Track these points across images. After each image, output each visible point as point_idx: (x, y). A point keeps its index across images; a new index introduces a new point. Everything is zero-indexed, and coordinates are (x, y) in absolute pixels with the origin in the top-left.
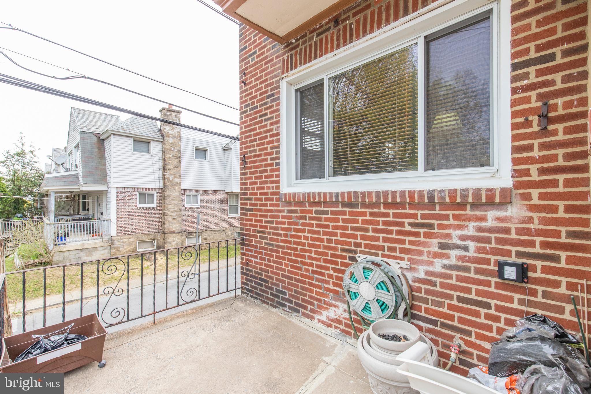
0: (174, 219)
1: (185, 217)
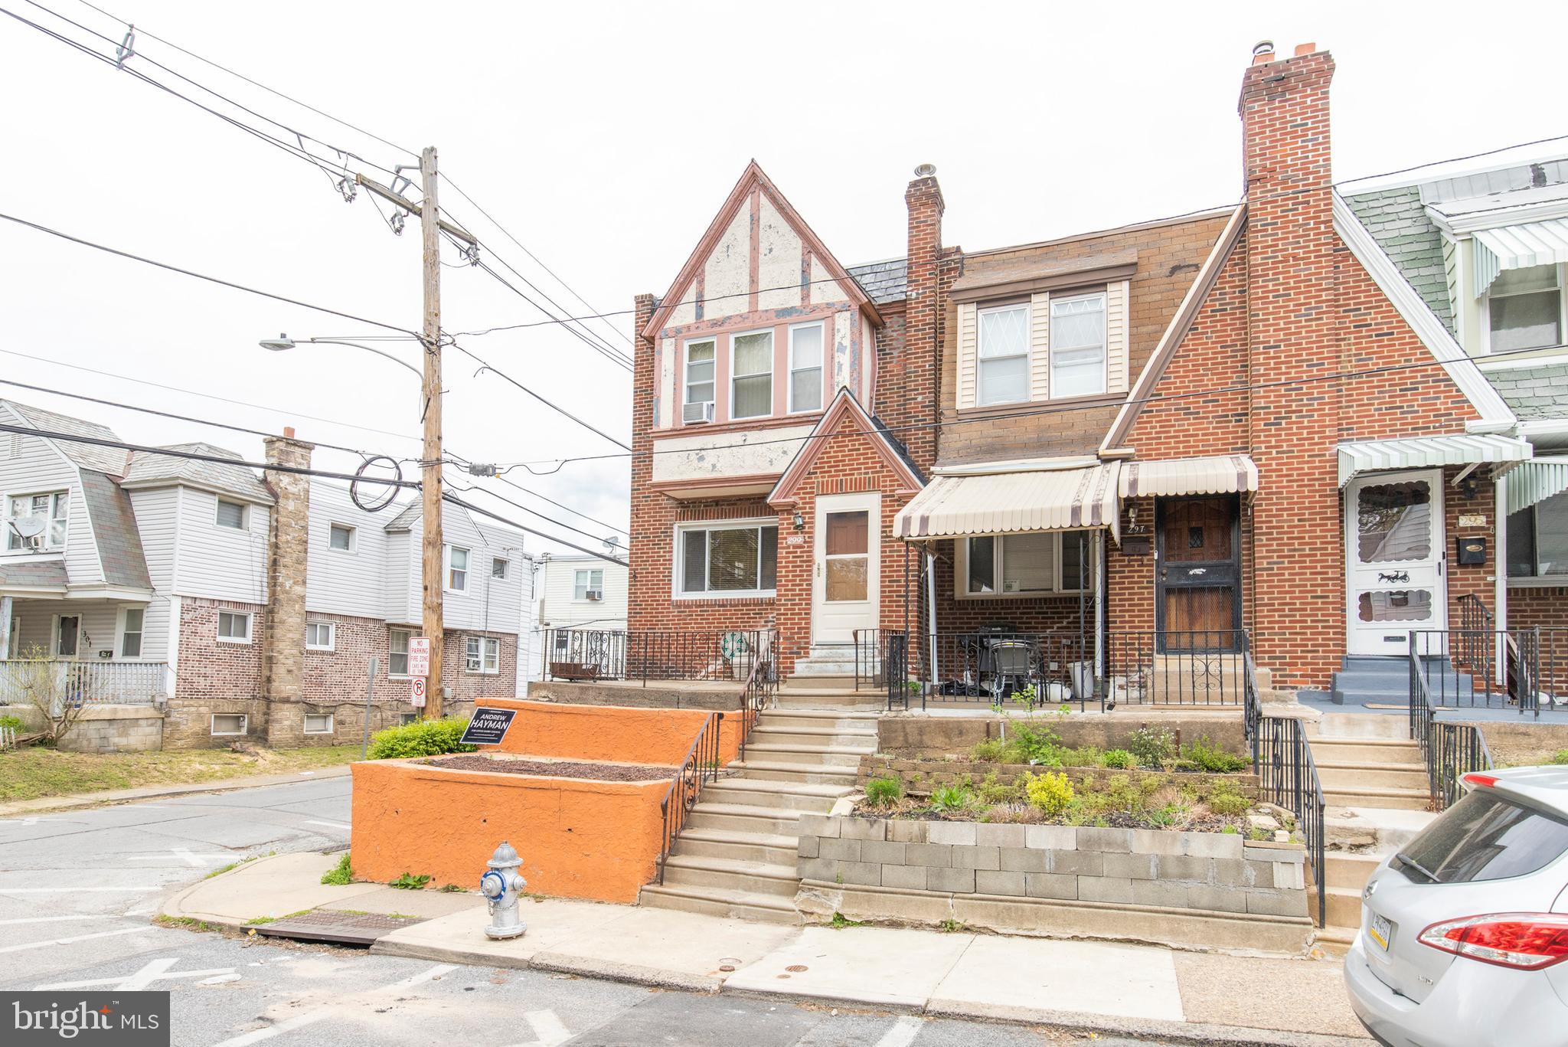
0: (289, 671)
1: (305, 671)
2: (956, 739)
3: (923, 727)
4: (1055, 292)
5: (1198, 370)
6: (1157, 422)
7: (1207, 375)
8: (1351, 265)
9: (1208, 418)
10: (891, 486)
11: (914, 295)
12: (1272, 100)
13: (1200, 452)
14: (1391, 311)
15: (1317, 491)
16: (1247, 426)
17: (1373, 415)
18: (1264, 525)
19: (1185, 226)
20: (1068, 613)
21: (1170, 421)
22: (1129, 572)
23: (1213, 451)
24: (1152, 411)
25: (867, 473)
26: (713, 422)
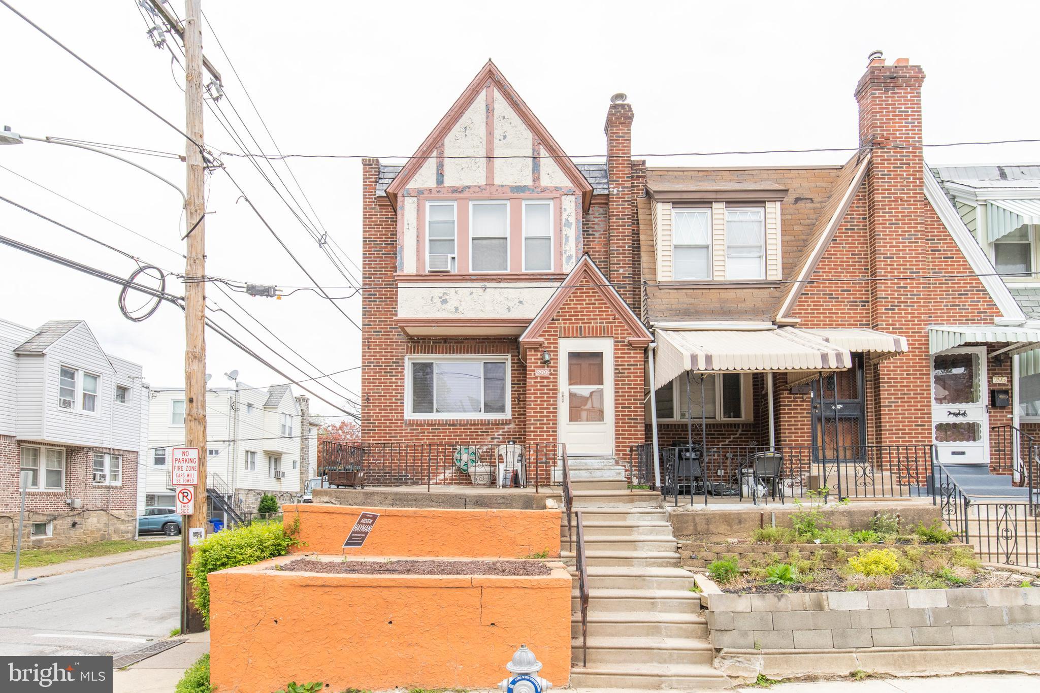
2: (736, 527)
3: (709, 519)
4: (730, 203)
5: (837, 269)
6: (812, 302)
7: (843, 273)
8: (928, 210)
9: (844, 302)
10: (621, 334)
11: (615, 192)
12: (887, 91)
13: (840, 325)
14: (952, 243)
15: (917, 356)
16: (869, 309)
17: (943, 309)
18: (886, 377)
19: (800, 172)
20: (729, 434)
21: (820, 302)
22: (794, 405)
23: (848, 325)
24: (808, 294)
25: (603, 323)
26: (455, 271)
